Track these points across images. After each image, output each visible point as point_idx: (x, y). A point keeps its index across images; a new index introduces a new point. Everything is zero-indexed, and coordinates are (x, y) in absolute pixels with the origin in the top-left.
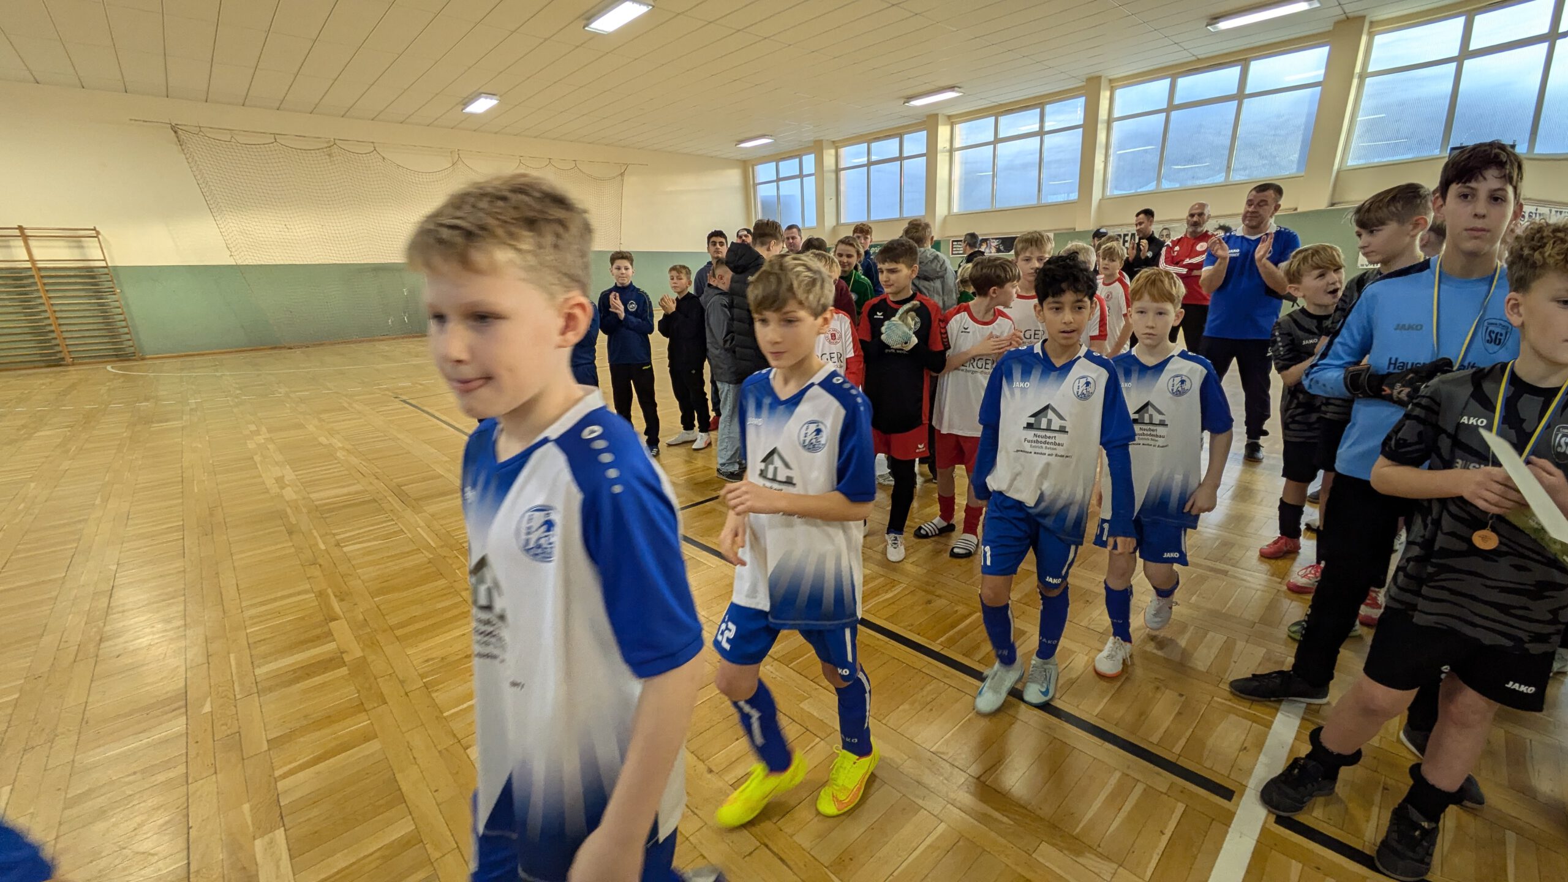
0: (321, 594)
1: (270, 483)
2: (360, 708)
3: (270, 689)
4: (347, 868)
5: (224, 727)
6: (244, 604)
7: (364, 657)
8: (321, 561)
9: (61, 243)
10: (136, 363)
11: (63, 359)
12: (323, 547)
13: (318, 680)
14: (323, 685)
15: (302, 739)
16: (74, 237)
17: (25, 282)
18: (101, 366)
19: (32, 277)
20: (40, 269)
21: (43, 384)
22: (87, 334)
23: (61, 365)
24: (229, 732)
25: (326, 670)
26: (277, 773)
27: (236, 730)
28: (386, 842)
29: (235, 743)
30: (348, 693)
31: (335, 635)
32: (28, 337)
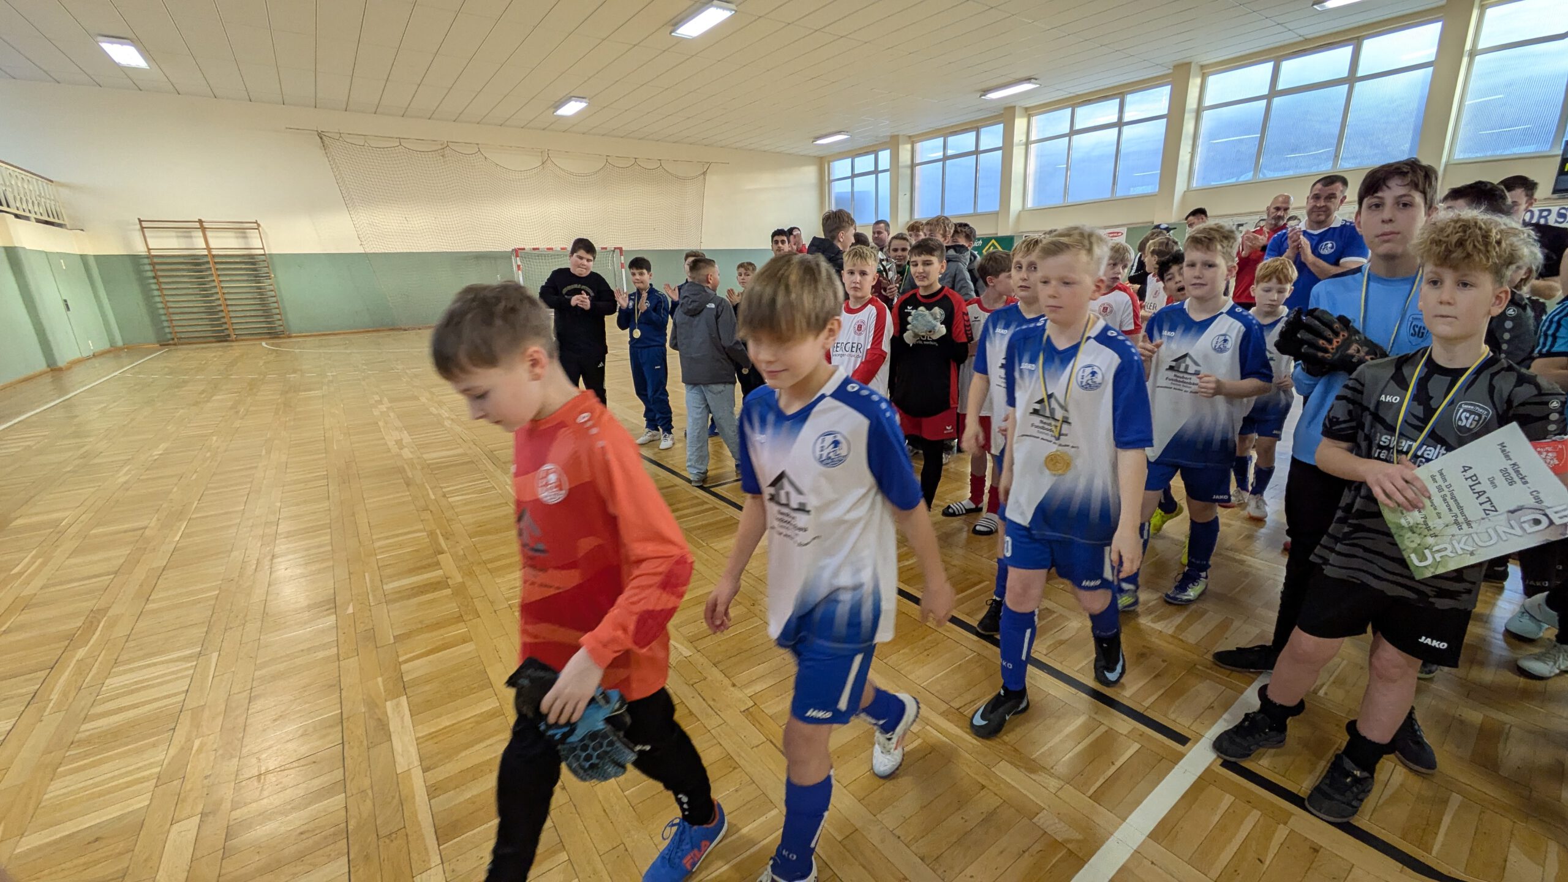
0: (432, 534)
1: (391, 444)
2: (460, 619)
3: (395, 601)
4: (449, 726)
5: (362, 625)
6: (374, 537)
7: (464, 582)
8: (430, 508)
9: (231, 234)
10: (284, 340)
11: (229, 335)
12: (433, 497)
13: (430, 596)
14: (433, 601)
15: (419, 637)
16: (241, 229)
17: (203, 267)
18: (257, 342)
19: (208, 263)
20: (214, 256)
21: (215, 357)
22: (248, 314)
23: (226, 341)
24: (366, 628)
25: (435, 590)
26: (401, 659)
27: (371, 627)
28: (478, 712)
29: (371, 636)
30: (452, 608)
31: (442, 564)
32: (204, 316)
